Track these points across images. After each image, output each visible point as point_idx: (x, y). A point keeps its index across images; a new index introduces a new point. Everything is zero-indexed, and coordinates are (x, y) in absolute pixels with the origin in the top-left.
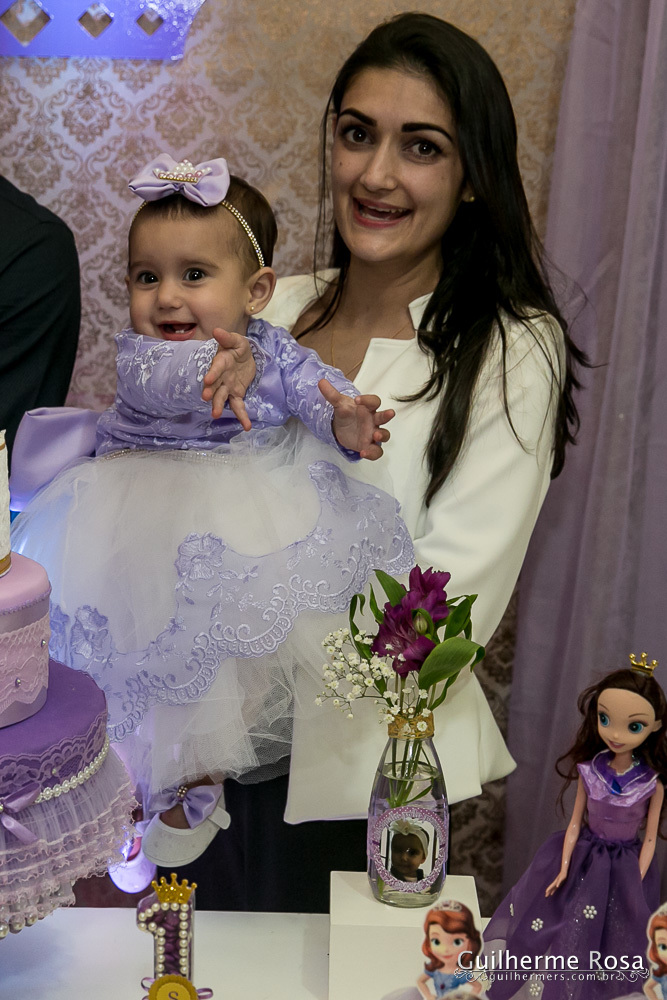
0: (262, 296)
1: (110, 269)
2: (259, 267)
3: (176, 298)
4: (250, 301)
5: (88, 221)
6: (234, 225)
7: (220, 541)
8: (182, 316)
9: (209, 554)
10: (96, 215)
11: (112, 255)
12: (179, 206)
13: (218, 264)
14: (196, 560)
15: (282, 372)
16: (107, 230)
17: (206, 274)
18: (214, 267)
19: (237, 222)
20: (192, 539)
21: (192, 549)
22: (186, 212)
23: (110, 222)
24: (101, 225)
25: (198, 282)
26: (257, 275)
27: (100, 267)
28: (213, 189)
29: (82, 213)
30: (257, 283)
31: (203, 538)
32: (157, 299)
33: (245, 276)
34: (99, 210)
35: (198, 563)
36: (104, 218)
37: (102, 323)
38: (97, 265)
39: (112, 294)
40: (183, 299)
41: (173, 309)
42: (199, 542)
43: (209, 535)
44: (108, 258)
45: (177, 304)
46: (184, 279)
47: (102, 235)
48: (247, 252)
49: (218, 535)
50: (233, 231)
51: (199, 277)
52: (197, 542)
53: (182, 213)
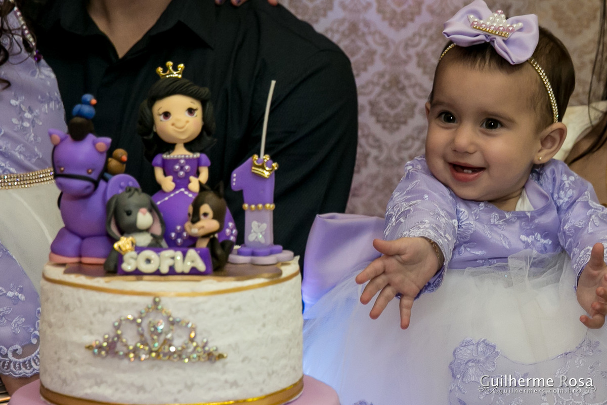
0: (551, 147)
1: (380, 95)
2: (552, 122)
3: (472, 143)
4: (540, 151)
5: (359, 49)
6: (536, 81)
7: (494, 347)
8: (475, 160)
9: (482, 359)
10: (367, 43)
11: (382, 81)
12: (488, 58)
13: (517, 119)
14: (470, 364)
15: (558, 209)
16: (377, 57)
17: (502, 126)
18: (511, 121)
19: (539, 78)
20: (466, 344)
21: (466, 354)
22: (493, 64)
23: (380, 50)
24: (372, 53)
25: (494, 131)
26: (549, 130)
27: (370, 93)
28: (521, 45)
29: (353, 41)
30: (549, 135)
31: (478, 344)
32: (453, 141)
33: (539, 128)
34: (369, 39)
35: (472, 367)
36: (374, 46)
37: (372, 147)
38: (367, 91)
39: (381, 118)
40: (477, 145)
41: (467, 153)
42: (474, 347)
43: (484, 341)
44: (378, 84)
45: (471, 149)
46: (481, 126)
47: (372, 62)
48: (544, 108)
49: (492, 341)
50: (535, 88)
51: (494, 127)
52: (471, 347)
53: (490, 65)
